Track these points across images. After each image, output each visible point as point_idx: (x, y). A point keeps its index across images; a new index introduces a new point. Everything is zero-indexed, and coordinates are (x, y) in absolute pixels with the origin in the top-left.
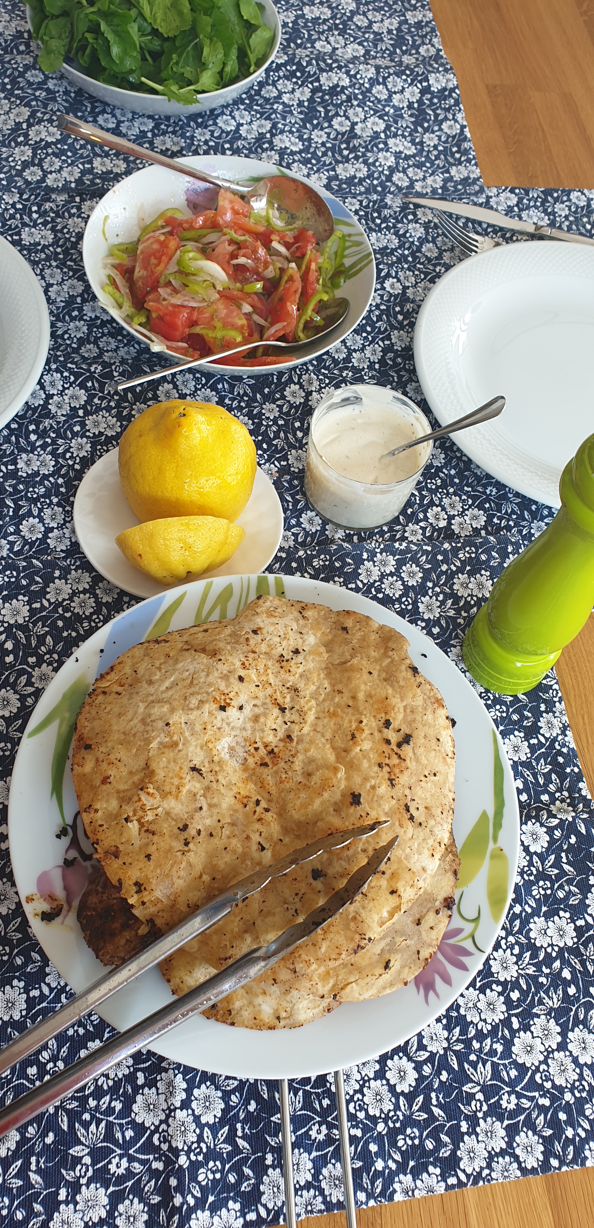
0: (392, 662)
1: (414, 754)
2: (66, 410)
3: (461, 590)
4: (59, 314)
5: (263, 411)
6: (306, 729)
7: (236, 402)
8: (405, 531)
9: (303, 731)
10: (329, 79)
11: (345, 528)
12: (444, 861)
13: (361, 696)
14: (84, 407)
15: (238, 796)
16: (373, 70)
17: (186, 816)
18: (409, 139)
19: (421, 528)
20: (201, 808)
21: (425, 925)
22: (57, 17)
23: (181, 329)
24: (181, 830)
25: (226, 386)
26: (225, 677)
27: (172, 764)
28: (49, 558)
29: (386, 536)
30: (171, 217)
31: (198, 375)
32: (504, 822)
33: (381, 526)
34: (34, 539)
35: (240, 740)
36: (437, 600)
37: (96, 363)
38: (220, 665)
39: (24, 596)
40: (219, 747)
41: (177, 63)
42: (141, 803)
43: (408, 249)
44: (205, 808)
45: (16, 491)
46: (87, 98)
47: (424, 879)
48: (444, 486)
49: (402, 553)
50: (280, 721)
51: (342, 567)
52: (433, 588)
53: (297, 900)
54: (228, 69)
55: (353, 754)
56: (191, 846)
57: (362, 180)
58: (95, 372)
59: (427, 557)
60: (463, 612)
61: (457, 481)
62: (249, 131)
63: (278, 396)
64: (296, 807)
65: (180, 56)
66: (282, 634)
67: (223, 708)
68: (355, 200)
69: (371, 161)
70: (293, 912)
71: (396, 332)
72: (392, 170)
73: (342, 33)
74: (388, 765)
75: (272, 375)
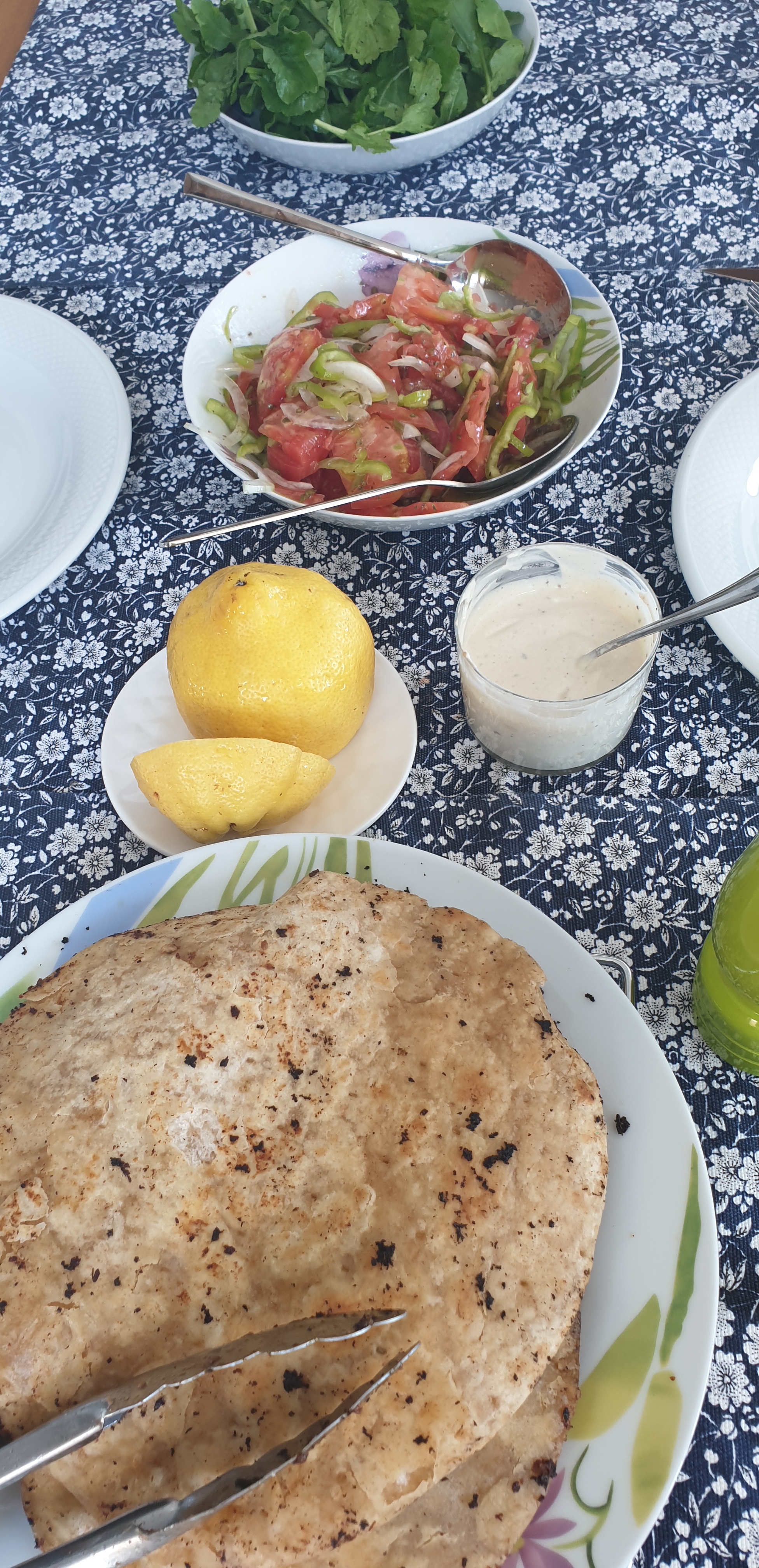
0: (507, 1006)
1: (516, 1181)
2: (139, 578)
3: (704, 884)
4: (160, 446)
5: (425, 586)
6: (329, 1113)
7: (386, 572)
8: (621, 779)
9: (321, 1117)
10: (616, 109)
11: (521, 769)
12: (544, 1388)
13: (436, 1063)
14: (164, 576)
15: (182, 1220)
16: (686, 92)
17: (82, 1242)
18: (729, 185)
19: (651, 775)
20: (110, 1233)
21: (486, 1509)
22: (222, 53)
23: (304, 462)
24: (65, 1267)
25: (376, 548)
26: (209, 1007)
27: (83, 1148)
28: (66, 790)
29: (589, 785)
30: (322, 305)
31: (335, 532)
32: (689, 1323)
33: (582, 769)
34: (51, 762)
35: (211, 1118)
36: (659, 898)
37: (191, 513)
38: (205, 986)
39: (16, 844)
40: (171, 1128)
41: (375, 100)
42: (15, 1209)
43: (701, 344)
44: (117, 1234)
45: (44, 691)
46: (265, 162)
47: (492, 1422)
48: (704, 708)
49: (609, 814)
50: (286, 1094)
51: (501, 831)
52: (655, 878)
53: (254, 1420)
54: (449, 100)
55: (397, 1170)
56: (75, 1298)
57: (643, 247)
58: (187, 526)
59: (652, 824)
60: (702, 923)
61: (726, 701)
62: (483, 190)
63: (453, 563)
64: (279, 1253)
65: (379, 91)
66: (327, 938)
67: (191, 1061)
68: (627, 277)
69: (662, 219)
70: (242, 1441)
71: (659, 467)
72: (693, 231)
73: (649, 47)
74: (458, 1198)
75: (446, 530)
